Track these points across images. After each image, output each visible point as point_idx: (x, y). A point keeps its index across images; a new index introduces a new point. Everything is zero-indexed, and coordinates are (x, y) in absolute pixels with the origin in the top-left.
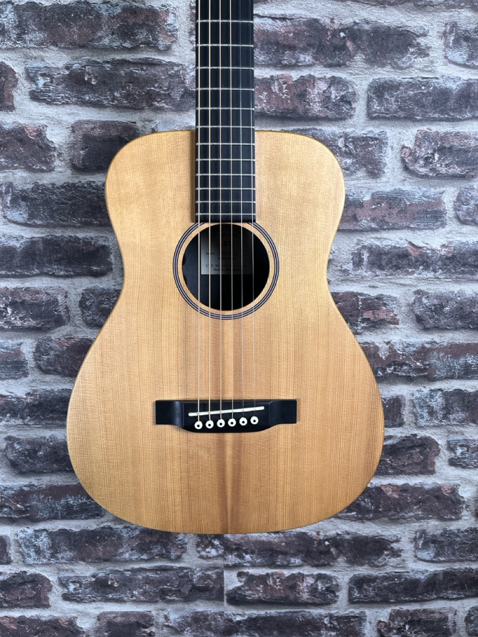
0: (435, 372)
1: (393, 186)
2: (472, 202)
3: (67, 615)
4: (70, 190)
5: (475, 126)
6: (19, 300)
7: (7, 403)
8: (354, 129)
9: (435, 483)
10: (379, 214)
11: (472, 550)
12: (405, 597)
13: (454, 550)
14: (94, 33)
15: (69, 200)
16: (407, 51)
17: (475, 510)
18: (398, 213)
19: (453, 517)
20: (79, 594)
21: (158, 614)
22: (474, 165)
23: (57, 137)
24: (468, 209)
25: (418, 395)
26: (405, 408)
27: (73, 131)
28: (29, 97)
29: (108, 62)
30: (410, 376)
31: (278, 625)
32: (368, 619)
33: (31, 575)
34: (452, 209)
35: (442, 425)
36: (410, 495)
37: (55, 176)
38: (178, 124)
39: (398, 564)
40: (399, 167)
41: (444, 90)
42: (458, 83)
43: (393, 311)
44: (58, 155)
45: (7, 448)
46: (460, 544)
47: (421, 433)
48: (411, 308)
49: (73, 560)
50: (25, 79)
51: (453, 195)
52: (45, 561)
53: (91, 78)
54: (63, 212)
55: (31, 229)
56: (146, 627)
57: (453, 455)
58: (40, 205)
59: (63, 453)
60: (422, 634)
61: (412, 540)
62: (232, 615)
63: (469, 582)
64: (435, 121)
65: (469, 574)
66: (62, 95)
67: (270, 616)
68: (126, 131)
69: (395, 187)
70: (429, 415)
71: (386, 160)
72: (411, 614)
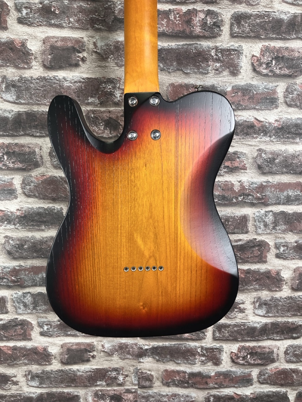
0: (269, 200)
1: (246, 81)
2: (295, 93)
3: (42, 345)
4: (42, 81)
5: (298, 44)
6: (11, 151)
7: (5, 215)
8: (221, 44)
9: (266, 269)
10: (236, 99)
11: (289, 310)
12: (248, 338)
13: (278, 309)
15: (41, 87)
17: (291, 285)
18: (248, 99)
19: (278, 290)
20: (50, 332)
21: (98, 344)
22: (297, 69)
23: (34, 46)
24: (292, 97)
25: (257, 214)
26: (250, 222)
27: (44, 43)
28: (17, 22)
30: (253, 203)
31: (170, 352)
32: (224, 350)
33: (20, 320)
34: (283, 97)
35: (272, 233)
36: (251, 275)
37: (33, 72)
38: (110, 39)
39: (243, 317)
40: (250, 69)
41: (279, 20)
42: (288, 15)
43: (243, 162)
44: (34, 58)
45: (5, 243)
46: (281, 306)
47: (259, 238)
48: (255, 160)
49: (46, 311)
50: (15, 10)
51: (283, 88)
52: (29, 311)
53: (56, 9)
54: (38, 95)
55: (18, 105)
56: (90, 352)
57: (278, 251)
58: (23, 90)
59: (39, 247)
60: (258, 361)
61: (252, 303)
62: (143, 345)
63: (287, 330)
64: (273, 39)
65: (287, 324)
66: (37, 20)
67: (166, 346)
68: (77, 43)
69: (247, 82)
70: (264, 227)
71: (242, 64)
72: (251, 349)
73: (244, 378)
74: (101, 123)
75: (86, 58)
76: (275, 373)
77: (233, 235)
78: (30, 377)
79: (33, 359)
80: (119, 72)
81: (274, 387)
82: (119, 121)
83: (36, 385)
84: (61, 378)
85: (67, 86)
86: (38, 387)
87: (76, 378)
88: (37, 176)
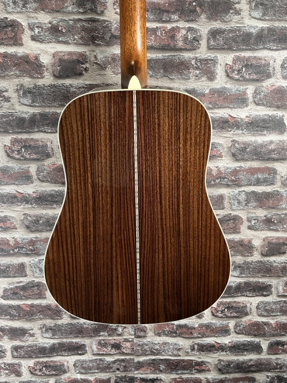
0: (242, 182)
1: (221, 85)
2: (262, 94)
4: (53, 88)
5: (265, 53)
6: (28, 145)
7: (23, 197)
8: (200, 55)
9: (240, 238)
10: (213, 100)
11: (259, 272)
13: (250, 271)
14: (63, 4)
15: (52, 93)
16: (229, 12)
17: (261, 252)
18: (223, 99)
19: (249, 255)
22: (264, 74)
23: (45, 60)
24: (260, 97)
25: (232, 194)
26: (226, 200)
27: (54, 57)
28: (31, 39)
29: (71, 20)
30: (228, 184)
33: (37, 282)
34: (252, 97)
35: (245, 209)
37: (45, 80)
38: (108, 52)
40: (224, 75)
41: (249, 33)
42: (256, 29)
43: (220, 151)
44: (46, 70)
45: (24, 219)
46: (252, 268)
47: (234, 213)
48: (230, 149)
50: (28, 29)
51: (252, 90)
53: (62, 29)
54: (49, 99)
55: (33, 108)
57: (250, 224)
58: (37, 96)
60: (234, 314)
63: (258, 288)
64: (244, 50)
65: (258, 284)
66: (47, 38)
68: (81, 56)
69: (223, 86)
70: (238, 204)
71: (218, 71)
72: (228, 304)
73: (223, 328)
75: (89, 68)
76: (249, 325)
78: (44, 329)
79: (48, 314)
80: (115, 79)
81: (248, 337)
83: (49, 337)
84: (71, 330)
85: (73, 91)
86: (51, 338)
87: (83, 329)
88: (49, 165)
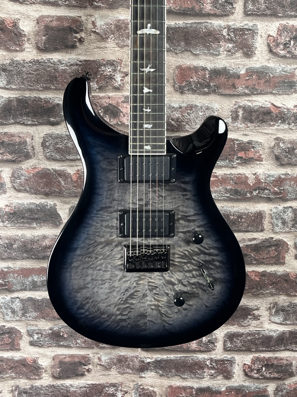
0: (288, 194)
1: (261, 63)
3: (32, 356)
4: (35, 65)
8: (234, 23)
9: (285, 271)
10: (250, 83)
12: (263, 348)
15: (34, 71)
18: (264, 82)
20: (40, 341)
21: (93, 356)
23: (27, 27)
25: (275, 210)
26: (266, 220)
27: (38, 23)
30: (270, 198)
31: (175, 365)
32: (236, 362)
33: (8, 328)
35: (291, 231)
36: (267, 278)
37: (25, 54)
38: (111, 18)
39: (258, 325)
40: (266, 49)
43: (259, 152)
44: (27, 40)
47: (276, 237)
48: (272, 150)
49: (37, 318)
52: (18, 318)
54: (31, 80)
55: (8, 91)
56: (86, 365)
58: (15, 75)
59: (29, 246)
60: (274, 374)
61: (268, 309)
62: (144, 358)
64: (292, 17)
67: (170, 360)
68: (75, 23)
69: (263, 64)
70: (282, 224)
71: (257, 45)
72: (267, 360)
73: (259, 393)
74: (100, 109)
75: (84, 39)
76: (295, 389)
77: (247, 234)
78: (17, 393)
79: (22, 372)
80: (120, 53)
82: (120, 108)
84: (52, 395)
85: (62, 69)
87: (69, 394)
